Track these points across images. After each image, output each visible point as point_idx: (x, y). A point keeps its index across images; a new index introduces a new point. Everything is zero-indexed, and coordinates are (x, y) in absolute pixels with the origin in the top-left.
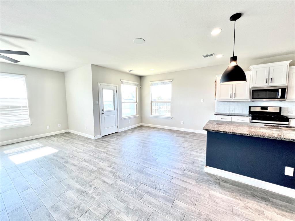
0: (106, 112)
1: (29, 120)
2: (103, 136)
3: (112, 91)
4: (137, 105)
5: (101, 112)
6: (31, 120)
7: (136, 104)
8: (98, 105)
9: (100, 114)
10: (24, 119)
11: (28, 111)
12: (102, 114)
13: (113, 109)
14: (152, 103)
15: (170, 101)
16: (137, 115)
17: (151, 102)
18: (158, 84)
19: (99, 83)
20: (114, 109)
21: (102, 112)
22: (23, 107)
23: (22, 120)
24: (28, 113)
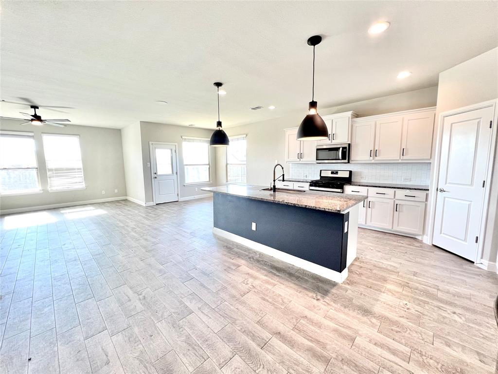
0: (160, 175)
1: (84, 183)
2: (157, 204)
3: (170, 151)
4: (209, 168)
5: (153, 175)
6: (86, 183)
7: (208, 166)
8: (150, 168)
9: (153, 177)
10: (79, 182)
11: (82, 173)
12: (156, 178)
13: (171, 173)
14: (228, 166)
15: (245, 163)
16: (210, 181)
17: (227, 164)
18: (238, 139)
19: (150, 142)
20: (173, 173)
21: (155, 176)
22: (78, 169)
23: (77, 183)
24: (83, 176)
